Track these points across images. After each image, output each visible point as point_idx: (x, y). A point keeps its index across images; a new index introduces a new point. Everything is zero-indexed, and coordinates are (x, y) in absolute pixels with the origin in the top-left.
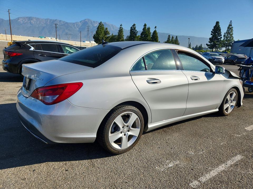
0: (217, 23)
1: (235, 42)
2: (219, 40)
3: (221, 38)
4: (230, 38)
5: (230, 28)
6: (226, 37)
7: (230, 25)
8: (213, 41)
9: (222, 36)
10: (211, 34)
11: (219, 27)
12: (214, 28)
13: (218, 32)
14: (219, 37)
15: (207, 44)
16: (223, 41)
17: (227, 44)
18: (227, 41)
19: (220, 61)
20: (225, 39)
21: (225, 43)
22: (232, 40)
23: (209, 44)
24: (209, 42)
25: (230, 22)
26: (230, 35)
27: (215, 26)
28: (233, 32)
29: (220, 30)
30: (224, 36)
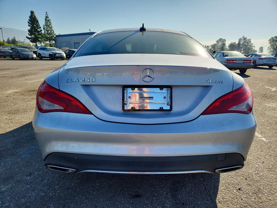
0: (32, 12)
1: (57, 36)
2: (40, 33)
3: (41, 30)
4: (51, 32)
5: (47, 20)
6: (46, 30)
7: (47, 17)
8: (33, 34)
9: (42, 29)
10: (29, 26)
11: (36, 18)
12: (30, 18)
13: (36, 23)
14: (39, 30)
15: (27, 37)
16: (44, 35)
17: (49, 37)
18: (48, 35)
19: (62, 56)
20: (46, 32)
21: (47, 36)
22: (53, 33)
23: (30, 37)
24: (29, 35)
25: (46, 13)
26: (49, 28)
27: (30, 15)
28: (52, 25)
29: (37, 22)
30: (44, 28)
